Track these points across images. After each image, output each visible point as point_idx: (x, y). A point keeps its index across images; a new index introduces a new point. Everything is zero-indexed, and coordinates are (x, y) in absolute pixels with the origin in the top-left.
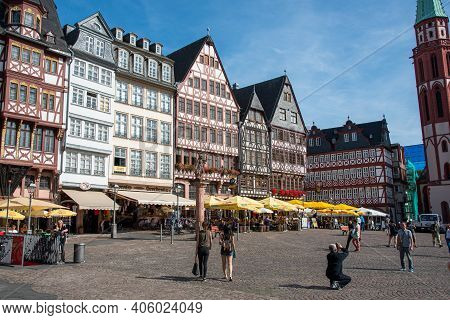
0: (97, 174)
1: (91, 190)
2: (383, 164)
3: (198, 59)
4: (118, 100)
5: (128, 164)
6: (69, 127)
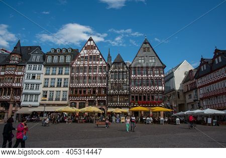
0: (35, 101)
1: (32, 107)
3: (84, 49)
4: (46, 74)
5: (48, 96)
6: (24, 87)
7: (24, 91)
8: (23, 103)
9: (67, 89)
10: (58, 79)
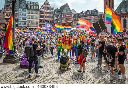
0: (25, 24)
2: (93, 19)
3: (44, 4)
4: (28, 13)
5: (30, 23)
6: (19, 19)
7: (19, 20)
8: (19, 25)
9: (38, 20)
10: (34, 16)
